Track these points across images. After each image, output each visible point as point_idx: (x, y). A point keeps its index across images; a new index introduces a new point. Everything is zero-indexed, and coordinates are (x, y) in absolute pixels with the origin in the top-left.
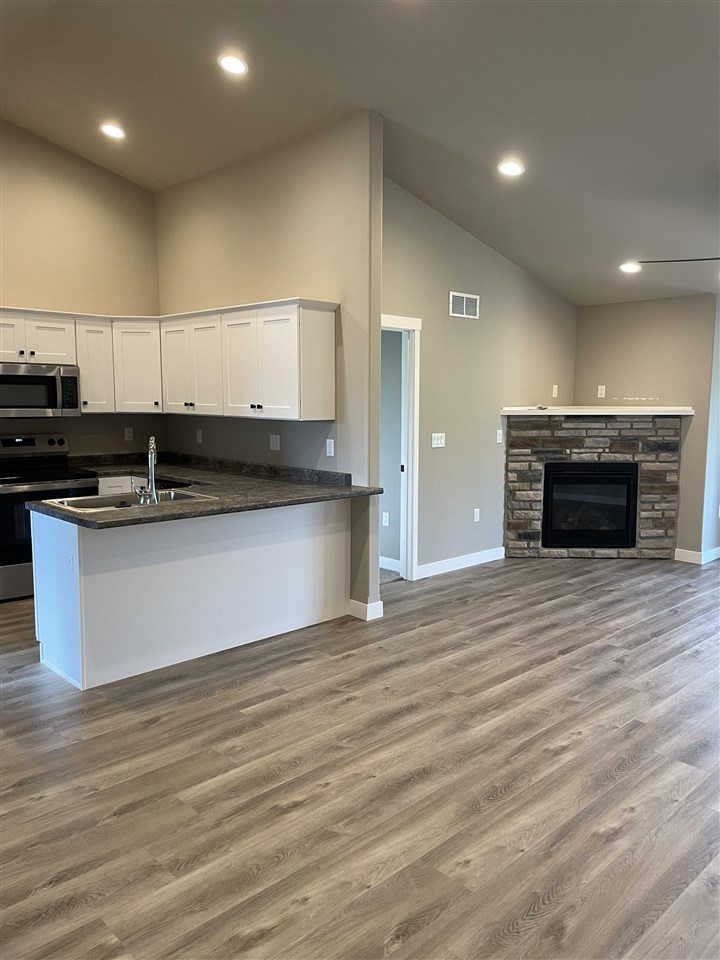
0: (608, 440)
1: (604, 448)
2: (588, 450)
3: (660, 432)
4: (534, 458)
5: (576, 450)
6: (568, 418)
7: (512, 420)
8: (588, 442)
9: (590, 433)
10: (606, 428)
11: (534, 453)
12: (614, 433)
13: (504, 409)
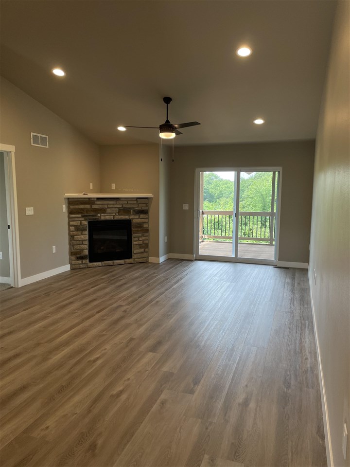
0: (117, 209)
1: (116, 213)
2: (108, 214)
3: (140, 205)
4: (83, 219)
5: (103, 215)
6: (98, 199)
7: (70, 200)
8: (108, 210)
9: (109, 206)
10: (116, 204)
11: (83, 216)
12: (121, 206)
13: (66, 194)
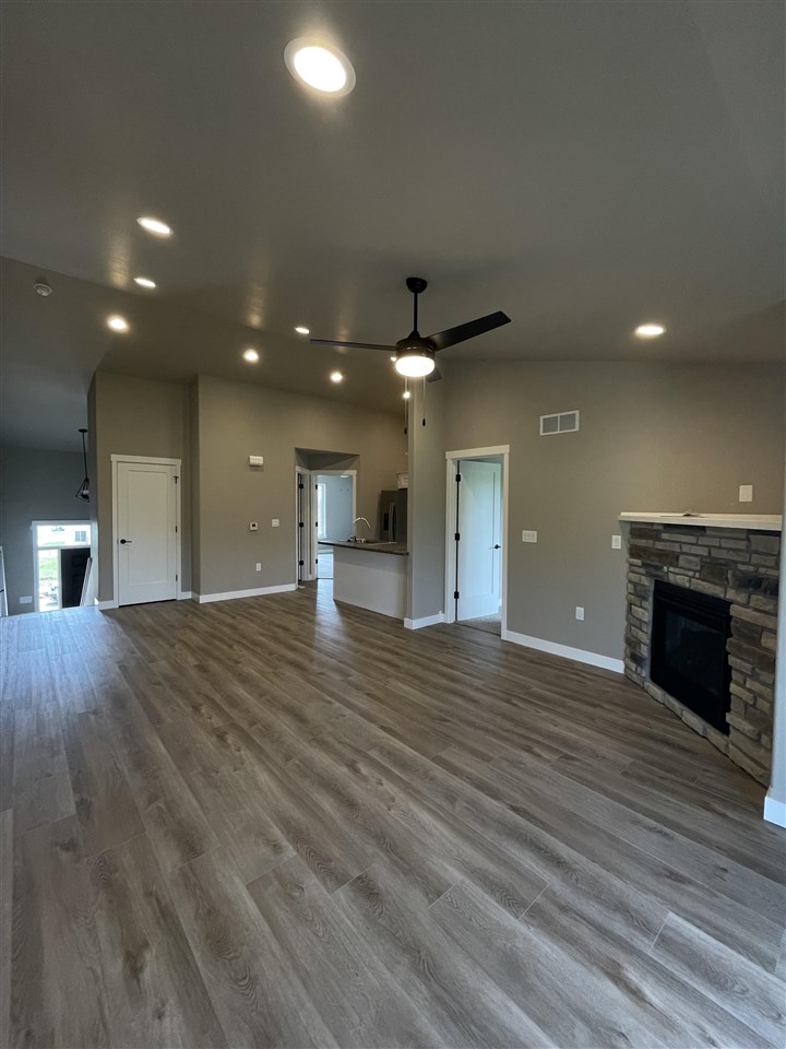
0: (697, 559)
1: (695, 571)
2: (682, 571)
3: (755, 559)
4: (642, 571)
5: (671, 569)
6: (669, 527)
7: (634, 526)
8: (682, 562)
9: (685, 549)
10: (696, 544)
11: (644, 565)
12: (703, 552)
13: (623, 514)
